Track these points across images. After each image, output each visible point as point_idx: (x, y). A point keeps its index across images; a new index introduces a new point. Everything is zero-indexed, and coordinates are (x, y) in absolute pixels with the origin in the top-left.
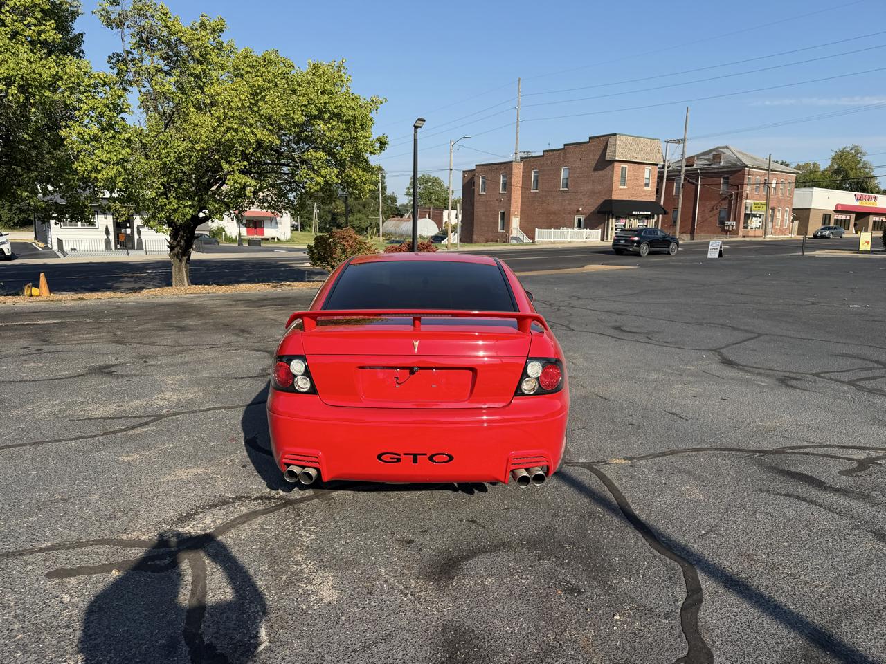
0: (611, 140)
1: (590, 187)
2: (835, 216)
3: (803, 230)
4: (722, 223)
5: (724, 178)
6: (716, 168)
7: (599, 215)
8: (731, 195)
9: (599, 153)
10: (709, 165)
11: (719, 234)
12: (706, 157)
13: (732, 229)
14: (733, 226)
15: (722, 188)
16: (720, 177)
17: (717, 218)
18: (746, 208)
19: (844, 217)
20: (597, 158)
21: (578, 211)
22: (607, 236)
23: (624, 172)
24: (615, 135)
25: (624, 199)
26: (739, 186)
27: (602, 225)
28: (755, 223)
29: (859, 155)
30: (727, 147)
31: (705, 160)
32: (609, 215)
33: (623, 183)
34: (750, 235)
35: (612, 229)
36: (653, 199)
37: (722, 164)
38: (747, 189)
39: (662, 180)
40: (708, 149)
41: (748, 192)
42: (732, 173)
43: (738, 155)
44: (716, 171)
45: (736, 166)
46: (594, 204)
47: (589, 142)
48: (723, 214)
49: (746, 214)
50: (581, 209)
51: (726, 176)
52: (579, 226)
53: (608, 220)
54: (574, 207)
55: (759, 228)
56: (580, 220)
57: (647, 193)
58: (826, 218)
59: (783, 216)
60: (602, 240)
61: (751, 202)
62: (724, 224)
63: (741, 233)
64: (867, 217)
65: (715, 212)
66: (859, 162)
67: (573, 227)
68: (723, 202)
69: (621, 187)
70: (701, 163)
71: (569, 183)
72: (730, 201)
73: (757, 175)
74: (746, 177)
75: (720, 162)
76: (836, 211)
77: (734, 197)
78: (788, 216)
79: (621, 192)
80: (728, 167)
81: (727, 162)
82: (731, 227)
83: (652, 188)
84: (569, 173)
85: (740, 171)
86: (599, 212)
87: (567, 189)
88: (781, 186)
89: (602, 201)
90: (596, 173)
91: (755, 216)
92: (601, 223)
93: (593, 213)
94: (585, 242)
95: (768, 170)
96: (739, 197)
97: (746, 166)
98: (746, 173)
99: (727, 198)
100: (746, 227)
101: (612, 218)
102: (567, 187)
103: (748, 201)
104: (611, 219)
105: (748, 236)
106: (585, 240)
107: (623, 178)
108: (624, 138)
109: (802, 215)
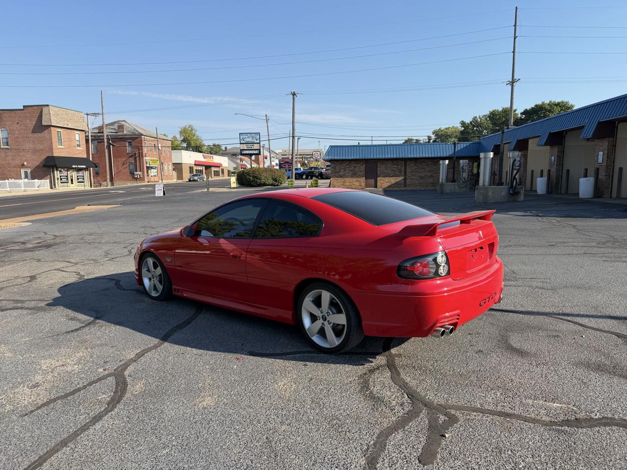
0: (45, 110)
1: (31, 146)
2: (195, 168)
3: (180, 176)
4: (132, 174)
5: (128, 142)
6: (121, 135)
7: (45, 168)
8: (135, 154)
9: (35, 119)
10: (117, 133)
11: (131, 180)
12: (112, 127)
13: (140, 177)
14: (140, 175)
15: (129, 149)
16: (126, 141)
17: (127, 170)
18: (146, 163)
19: (199, 169)
20: (34, 123)
21: (23, 165)
22: (55, 185)
23: (59, 135)
24: (48, 106)
25: (63, 156)
26: (140, 148)
27: (49, 176)
28: (153, 172)
29: (193, 131)
30: (124, 121)
31: (112, 129)
32: (53, 168)
33: (61, 143)
34: (152, 180)
35: (58, 179)
36: (85, 156)
37: (125, 132)
38: (145, 150)
39: (89, 142)
40: (112, 122)
41: (146, 152)
42: (134, 139)
43: (134, 127)
44: (121, 137)
45: (135, 135)
46: (38, 160)
47: (23, 110)
48: (132, 167)
49: (147, 167)
50: (25, 163)
51: (129, 141)
52: (26, 177)
53: (53, 172)
54: (18, 162)
55: (156, 176)
56: (26, 173)
57: (80, 152)
58: (191, 169)
59: (168, 168)
60: (51, 188)
61: (149, 159)
62: (133, 174)
63: (146, 180)
64: (210, 169)
65: (126, 166)
66: (194, 135)
67: (21, 178)
68: (131, 159)
69: (59, 147)
70: (109, 131)
71: (9, 142)
72: (135, 159)
73: (149, 141)
74: (143, 142)
75: (124, 131)
76: (195, 165)
77: (137, 156)
78: (171, 167)
79: (60, 151)
80: (130, 135)
81: (129, 131)
82: (138, 176)
83: (83, 148)
84: (8, 134)
85: (138, 137)
86: (44, 166)
87: (9, 147)
88: (164, 149)
89: (45, 157)
90: (35, 135)
91: (152, 168)
92: (47, 175)
93: (38, 167)
94: (38, 190)
95: (157, 138)
96: (141, 156)
97: (142, 135)
98: (143, 139)
99: (133, 156)
100: (148, 176)
101: (57, 170)
102: (8, 145)
103: (147, 158)
104: (55, 172)
105: (151, 182)
106: (37, 188)
107: (60, 140)
108: (56, 109)
109: (178, 167)
